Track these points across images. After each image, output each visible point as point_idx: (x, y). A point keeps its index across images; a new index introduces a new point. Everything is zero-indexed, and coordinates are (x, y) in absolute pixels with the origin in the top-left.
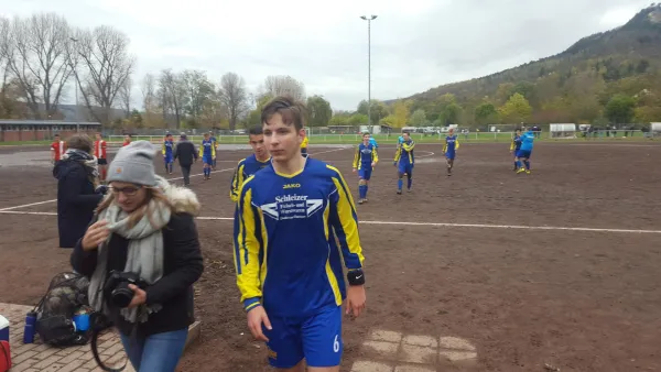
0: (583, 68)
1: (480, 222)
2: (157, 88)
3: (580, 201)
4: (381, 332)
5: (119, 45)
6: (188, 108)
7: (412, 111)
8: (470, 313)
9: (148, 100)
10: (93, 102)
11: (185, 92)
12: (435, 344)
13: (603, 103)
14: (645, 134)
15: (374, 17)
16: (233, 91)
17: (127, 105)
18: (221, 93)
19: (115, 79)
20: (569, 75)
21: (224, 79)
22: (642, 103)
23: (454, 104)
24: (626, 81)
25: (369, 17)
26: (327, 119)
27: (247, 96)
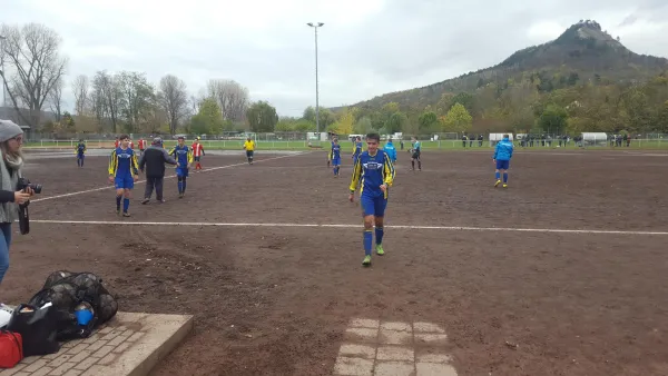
0: (518, 80)
1: (433, 225)
2: (90, 90)
3: (523, 205)
4: (361, 321)
5: (51, 44)
6: (125, 111)
7: (358, 119)
8: (437, 302)
9: (81, 102)
10: (20, 103)
11: (121, 94)
12: (410, 329)
13: (537, 114)
14: (578, 144)
15: (321, 25)
16: (173, 94)
17: (58, 108)
18: (160, 96)
19: (45, 80)
20: (506, 86)
21: (163, 82)
22: (573, 114)
23: (398, 113)
24: (559, 93)
25: (315, 24)
26: (273, 124)
27: (188, 98)
